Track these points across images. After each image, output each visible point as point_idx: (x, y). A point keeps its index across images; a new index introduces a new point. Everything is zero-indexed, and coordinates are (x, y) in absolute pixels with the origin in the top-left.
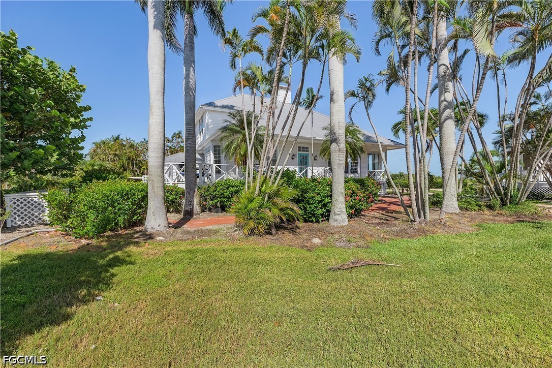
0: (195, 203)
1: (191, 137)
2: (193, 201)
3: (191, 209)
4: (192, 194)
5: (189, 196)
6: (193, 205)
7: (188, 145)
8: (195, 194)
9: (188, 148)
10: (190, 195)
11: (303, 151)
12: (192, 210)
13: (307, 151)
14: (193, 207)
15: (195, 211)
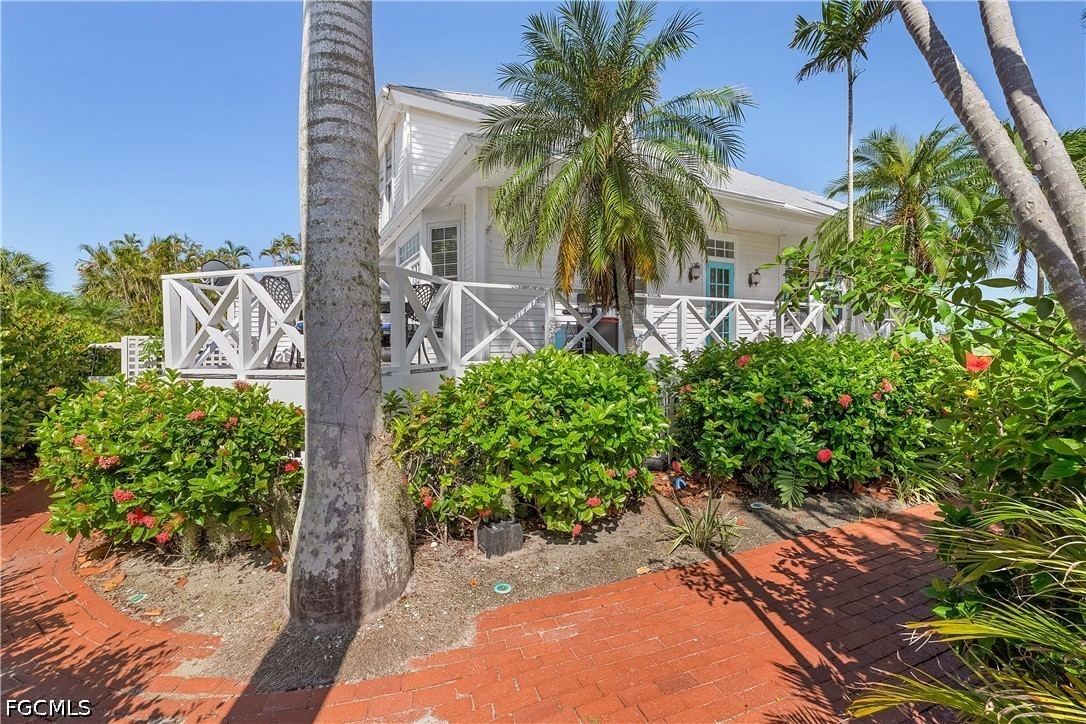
0: (373, 518)
1: (348, 80)
2: (360, 508)
3: (343, 563)
4: (349, 454)
5: (333, 475)
6: (360, 533)
7: (323, 130)
8: (374, 458)
9: (324, 149)
10: (334, 464)
11: (720, 254)
12: (352, 574)
13: (730, 255)
14: (358, 552)
15: (373, 580)
